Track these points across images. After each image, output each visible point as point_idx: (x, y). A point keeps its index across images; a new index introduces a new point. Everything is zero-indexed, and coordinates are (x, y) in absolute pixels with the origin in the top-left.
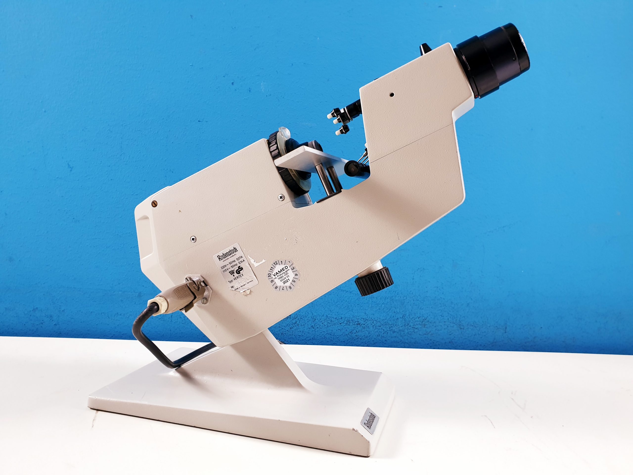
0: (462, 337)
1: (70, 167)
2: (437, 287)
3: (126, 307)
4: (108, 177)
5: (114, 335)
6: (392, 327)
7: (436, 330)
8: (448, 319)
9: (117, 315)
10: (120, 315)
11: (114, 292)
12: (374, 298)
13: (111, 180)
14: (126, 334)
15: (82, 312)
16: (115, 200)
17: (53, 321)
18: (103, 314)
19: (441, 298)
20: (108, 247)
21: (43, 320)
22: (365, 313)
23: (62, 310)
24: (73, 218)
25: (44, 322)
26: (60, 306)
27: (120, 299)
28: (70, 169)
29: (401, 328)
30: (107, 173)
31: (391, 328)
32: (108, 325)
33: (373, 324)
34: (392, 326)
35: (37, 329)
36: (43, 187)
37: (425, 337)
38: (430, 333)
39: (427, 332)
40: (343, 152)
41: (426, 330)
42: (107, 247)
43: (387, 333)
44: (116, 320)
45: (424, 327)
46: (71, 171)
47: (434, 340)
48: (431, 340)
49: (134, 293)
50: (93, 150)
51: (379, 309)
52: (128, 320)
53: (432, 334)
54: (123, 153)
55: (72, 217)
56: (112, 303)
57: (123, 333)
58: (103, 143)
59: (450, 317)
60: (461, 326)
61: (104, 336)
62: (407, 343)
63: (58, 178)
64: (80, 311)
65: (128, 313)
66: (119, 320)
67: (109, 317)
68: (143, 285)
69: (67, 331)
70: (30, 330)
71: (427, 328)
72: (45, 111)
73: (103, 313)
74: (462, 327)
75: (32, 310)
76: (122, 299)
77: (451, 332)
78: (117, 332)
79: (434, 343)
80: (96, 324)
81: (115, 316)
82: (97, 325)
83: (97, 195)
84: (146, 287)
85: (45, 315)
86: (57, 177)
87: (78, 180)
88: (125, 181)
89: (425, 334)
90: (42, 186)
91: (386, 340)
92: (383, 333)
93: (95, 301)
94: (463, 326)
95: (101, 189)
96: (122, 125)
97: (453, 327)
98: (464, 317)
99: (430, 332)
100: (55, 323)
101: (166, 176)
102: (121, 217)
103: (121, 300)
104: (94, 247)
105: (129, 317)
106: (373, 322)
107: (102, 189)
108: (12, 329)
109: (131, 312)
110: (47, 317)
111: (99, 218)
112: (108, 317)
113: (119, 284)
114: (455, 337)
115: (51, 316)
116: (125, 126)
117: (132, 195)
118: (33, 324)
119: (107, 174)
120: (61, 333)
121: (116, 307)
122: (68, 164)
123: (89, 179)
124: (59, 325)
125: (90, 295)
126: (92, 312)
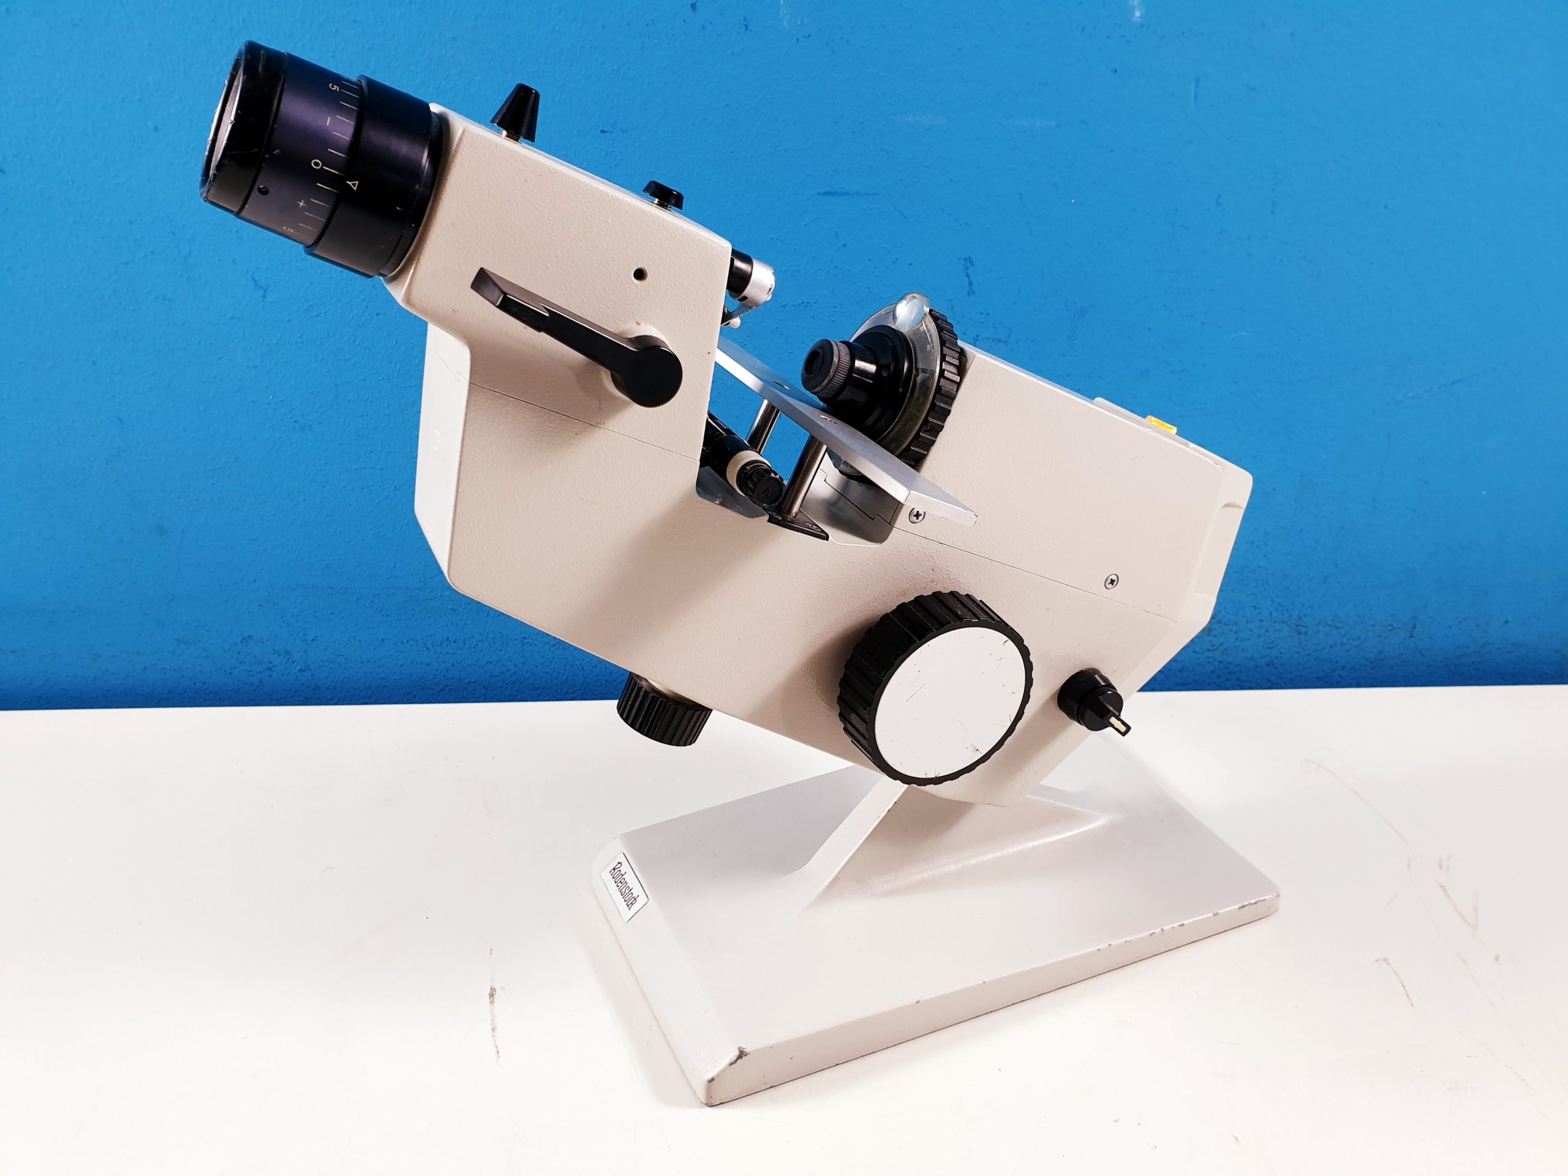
0: (1298, 653)
1: (262, 287)
2: (1253, 543)
4: (367, 307)
5: (446, 686)
7: (1237, 639)
8: (1271, 614)
9: (448, 642)
10: (455, 642)
11: (431, 592)
13: (378, 314)
15: (360, 640)
16: (398, 368)
17: (293, 662)
18: (411, 643)
19: (1259, 566)
20: (398, 487)
21: (270, 663)
23: (311, 639)
24: (293, 420)
25: (274, 666)
26: (304, 629)
27: (450, 608)
28: (262, 292)
30: (362, 297)
35: (261, 681)
36: (199, 343)
37: (1208, 657)
38: (1222, 648)
39: (1213, 646)
40: (1021, 197)
41: (1211, 641)
42: (395, 487)
44: (447, 654)
45: (1208, 635)
46: (264, 296)
47: (1228, 663)
48: (1221, 662)
52: (475, 651)
53: (1225, 650)
55: (291, 418)
57: (467, 681)
59: (1276, 610)
60: (1300, 628)
63: (232, 318)
64: (355, 638)
66: (454, 654)
67: (428, 649)
69: (333, 681)
70: (245, 684)
71: (1215, 636)
73: (413, 640)
74: (1303, 630)
75: (240, 640)
76: (454, 608)
77: (1273, 642)
79: (1227, 668)
80: (399, 664)
81: (441, 644)
82: (401, 666)
83: (347, 358)
85: (274, 650)
86: (230, 315)
87: (289, 321)
89: (1209, 650)
93: (387, 615)
94: (1306, 627)
95: (355, 341)
97: (1280, 631)
98: (1312, 607)
99: (1221, 645)
100: (299, 668)
103: (451, 609)
104: (363, 488)
105: (477, 645)
107: (357, 342)
108: (204, 683)
109: (481, 634)
110: (279, 655)
111: (362, 416)
112: (425, 649)
114: (1281, 653)
115: (287, 653)
118: (250, 671)
119: (363, 300)
120: (318, 688)
121: (443, 626)
122: (253, 279)
123: (317, 316)
124: (310, 670)
125: (373, 602)
126: (383, 640)
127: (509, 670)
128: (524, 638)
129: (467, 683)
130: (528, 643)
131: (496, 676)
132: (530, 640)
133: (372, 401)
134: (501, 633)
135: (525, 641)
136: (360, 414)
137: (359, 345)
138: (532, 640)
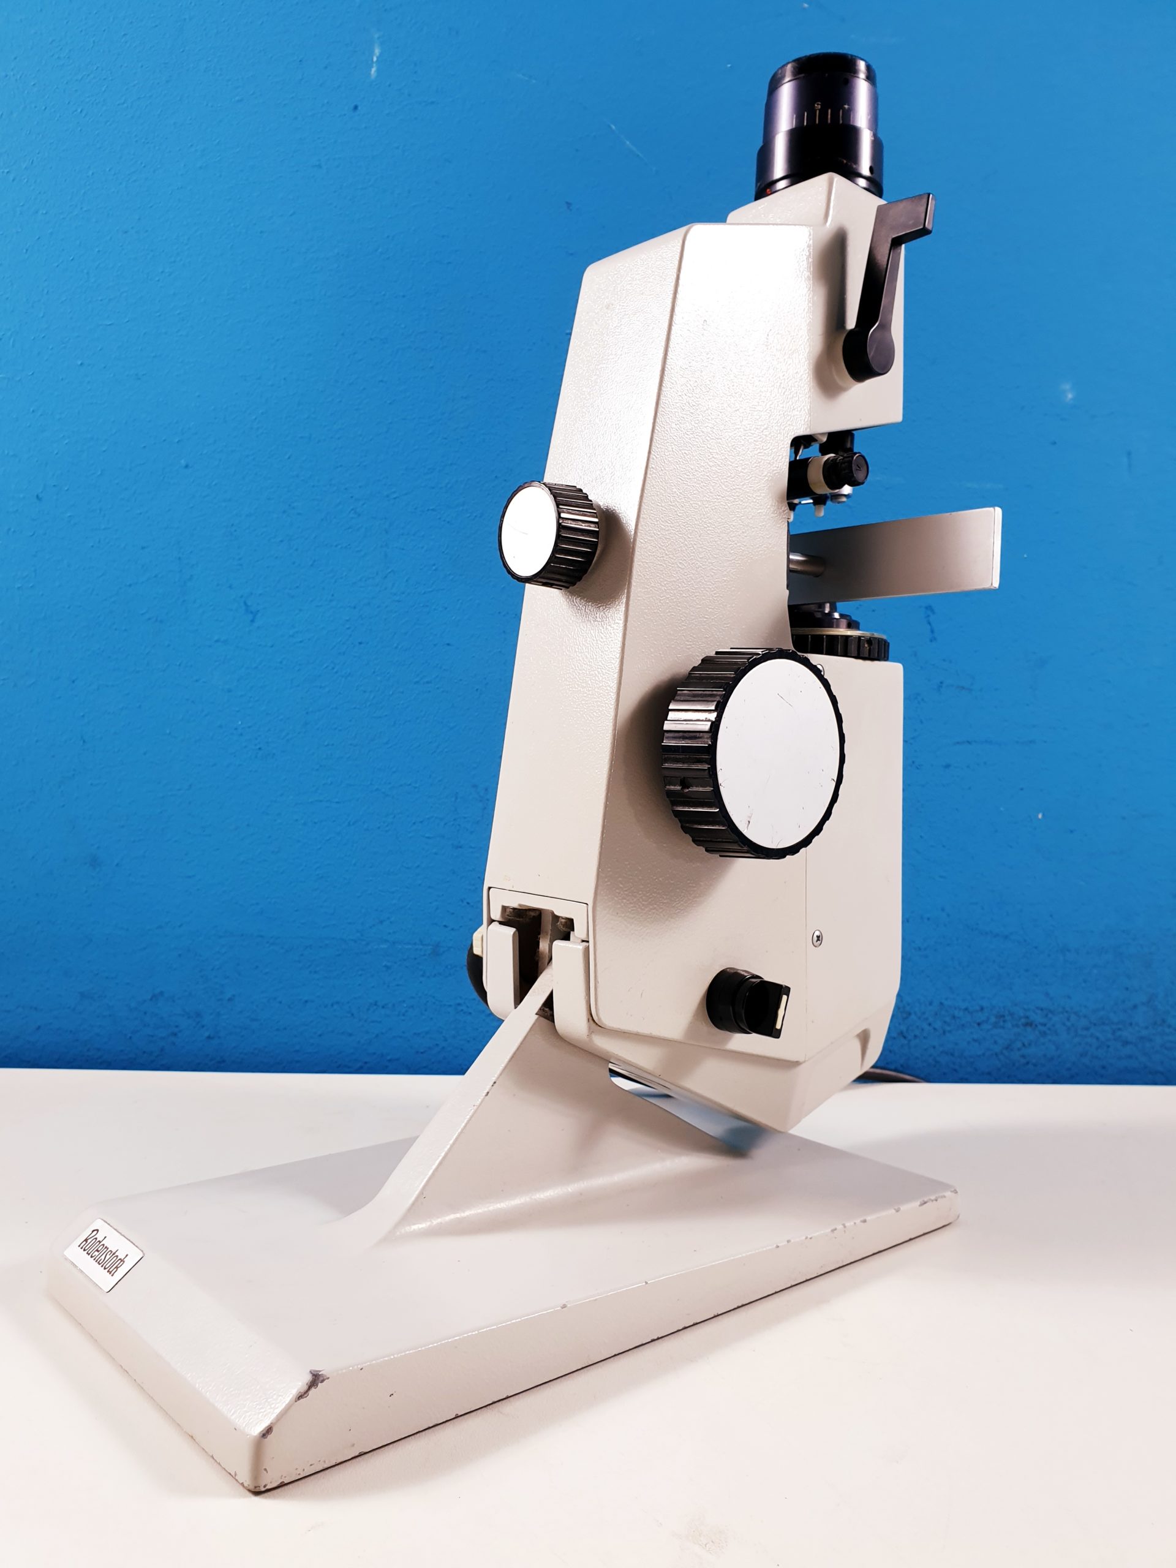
1: (252, 613)
3: (398, 985)
4: (350, 636)
5: (366, 1063)
6: (1119, 1029)
9: (375, 1007)
10: (383, 1007)
11: (368, 944)
12: (1069, 950)
13: (360, 643)
14: (398, 1059)
15: (280, 1002)
16: (372, 697)
17: (203, 1026)
18: (335, 1007)
20: (351, 823)
21: (177, 1026)
22: (1047, 994)
23: (228, 997)
24: (258, 747)
25: (180, 1031)
26: (222, 985)
27: (384, 964)
28: (250, 617)
29: (1144, 1033)
30: (348, 626)
31: (1119, 1033)
32: (350, 1035)
33: (1069, 1024)
34: (1120, 1026)
35: (162, 1050)
36: (180, 665)
42: (349, 823)
43: (1108, 1047)
44: (373, 1022)
46: (252, 621)
49: (421, 947)
50: (312, 565)
51: (1085, 981)
52: (403, 1020)
54: (390, 572)
55: (256, 745)
56: (361, 975)
57: (389, 1058)
58: (336, 546)
61: (339, 1066)
62: (1162, 1073)
63: (217, 641)
64: (275, 999)
65: (404, 1001)
66: (380, 1022)
67: (353, 1015)
68: (444, 924)
70: (144, 1052)
72: (187, 466)
73: (338, 1003)
75: (149, 997)
76: (389, 964)
78: (374, 1054)
80: (320, 1033)
81: (368, 1010)
82: (320, 1035)
83: (323, 684)
84: (452, 929)
85: (184, 1010)
86: (216, 638)
87: (272, 646)
88: (396, 648)
90: (178, 664)
91: (1104, 1067)
92: (1097, 1048)
93: (316, 972)
95: (333, 668)
96: (388, 496)
100: (207, 1035)
101: (504, 632)
102: (387, 743)
103: (386, 966)
104: (315, 823)
105: (406, 1011)
106: (1068, 1019)
107: (335, 670)
108: (99, 1050)
109: (413, 998)
110: (188, 1018)
111: (328, 745)
112: (349, 1015)
113: (381, 922)
115: (198, 1015)
116: (395, 498)
117: (417, 683)
118: (152, 1036)
119: (348, 628)
120: (224, 1061)
121: (373, 987)
122: (245, 603)
123: (301, 642)
124: (219, 1037)
125: (302, 955)
126: (306, 1001)
127: (437, 1045)
128: (459, 1004)
129: (390, 1061)
130: (462, 1010)
131: (422, 1053)
132: (464, 1008)
133: (340, 730)
134: (434, 997)
135: (460, 1008)
136: (326, 744)
137: (336, 672)
138: (467, 1007)
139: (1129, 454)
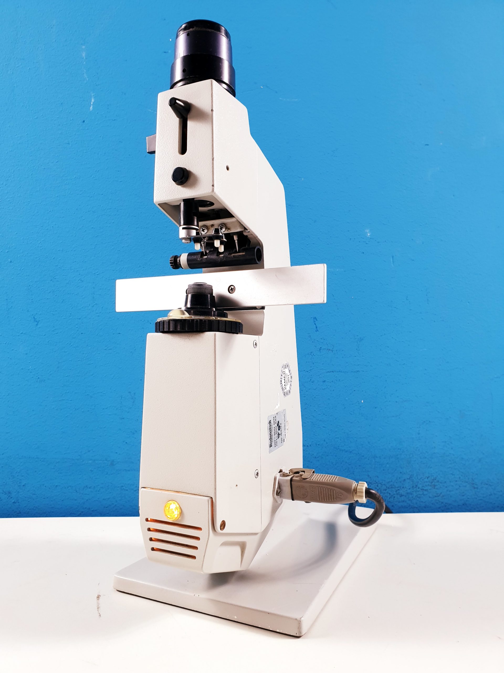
0: (476, 498)
1: (37, 321)
2: (445, 442)
3: (96, 478)
4: (78, 330)
5: (82, 512)
6: (399, 490)
7: (447, 490)
8: (460, 478)
9: (86, 488)
10: (90, 488)
11: (83, 461)
12: (377, 457)
13: (82, 333)
14: (96, 510)
15: (45, 486)
16: (86, 356)
17: (11, 498)
18: (69, 488)
19: (450, 453)
22: (368, 476)
23: (23, 485)
24: (38, 377)
26: (21, 480)
27: (90, 469)
28: (36, 323)
29: (409, 491)
30: (77, 326)
31: (398, 492)
32: (76, 500)
33: (378, 488)
34: (399, 489)
36: (6, 343)
37: (436, 500)
38: (441, 495)
39: (437, 494)
41: (436, 492)
42: (76, 409)
43: (394, 497)
44: (85, 494)
45: (434, 488)
46: (37, 325)
47: (446, 503)
48: (442, 503)
49: (106, 462)
50: (62, 302)
51: (384, 470)
52: (98, 493)
53: (443, 496)
54: (95, 304)
55: (37, 376)
56: (80, 474)
57: (92, 510)
58: (73, 294)
59: (462, 476)
60: (474, 485)
61: (71, 514)
62: (417, 508)
64: (43, 485)
65: (99, 485)
66: (88, 494)
67: (77, 491)
68: (116, 452)
69: (28, 509)
71: (437, 489)
72: (11, 262)
73: (70, 486)
74: (476, 486)
76: (92, 469)
77: (464, 493)
78: (86, 508)
79: (446, 506)
80: (62, 499)
81: (83, 489)
82: (62, 501)
83: (66, 351)
84: (120, 454)
85: (3, 491)
86: (21, 332)
87: (45, 335)
88: (97, 335)
89: (436, 496)
91: (393, 506)
92: (390, 498)
93: (61, 473)
94: (477, 485)
95: (70, 344)
96: (94, 274)
97: (465, 486)
98: (477, 474)
99: (441, 493)
100: (13, 501)
101: (143, 328)
102: (92, 375)
103: (91, 470)
104: (61, 409)
105: (100, 490)
106: (378, 486)
107: (71, 345)
109: (102, 484)
110: (5, 494)
112: (75, 491)
113: (89, 451)
114: (468, 498)
115: (9, 493)
116: (98, 275)
117: (105, 349)
120: (20, 513)
121: (85, 479)
122: (34, 317)
123: (57, 333)
124: (18, 502)
125: (55, 466)
126: (57, 486)
127: (113, 504)
128: (122, 486)
129: (93, 511)
130: (123, 489)
131: (106, 507)
132: (124, 488)
133: (72, 370)
134: (111, 483)
135: (123, 488)
136: (67, 375)
137: (71, 346)
138: (126, 487)
139: (393, 257)
